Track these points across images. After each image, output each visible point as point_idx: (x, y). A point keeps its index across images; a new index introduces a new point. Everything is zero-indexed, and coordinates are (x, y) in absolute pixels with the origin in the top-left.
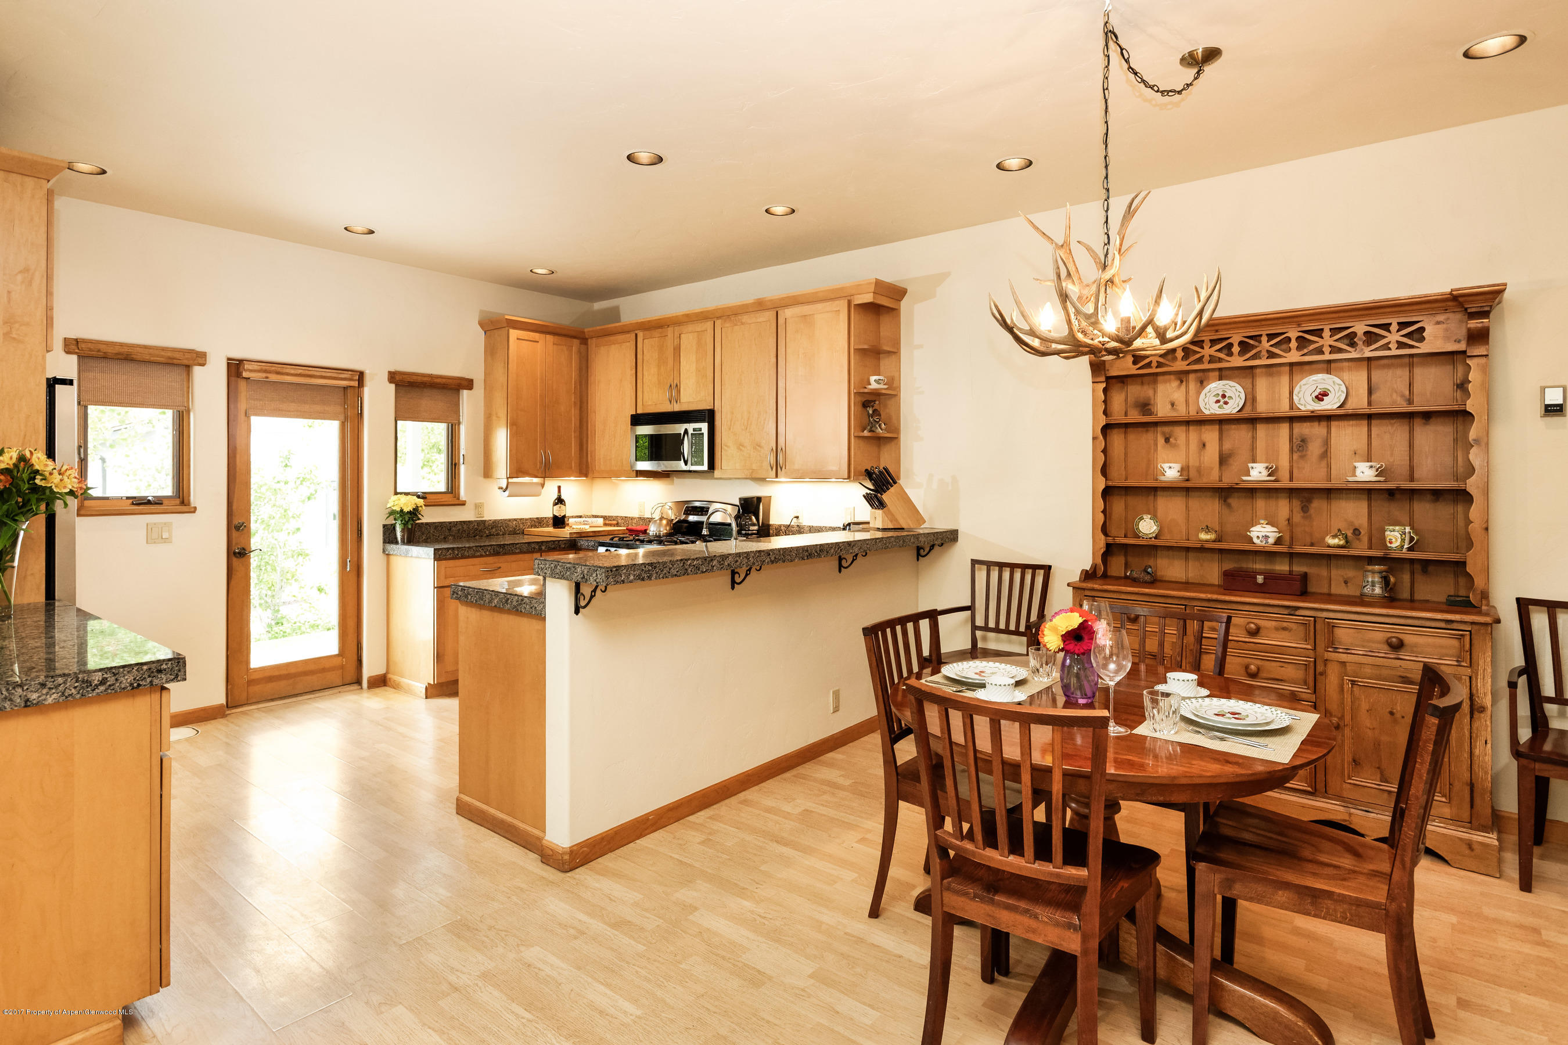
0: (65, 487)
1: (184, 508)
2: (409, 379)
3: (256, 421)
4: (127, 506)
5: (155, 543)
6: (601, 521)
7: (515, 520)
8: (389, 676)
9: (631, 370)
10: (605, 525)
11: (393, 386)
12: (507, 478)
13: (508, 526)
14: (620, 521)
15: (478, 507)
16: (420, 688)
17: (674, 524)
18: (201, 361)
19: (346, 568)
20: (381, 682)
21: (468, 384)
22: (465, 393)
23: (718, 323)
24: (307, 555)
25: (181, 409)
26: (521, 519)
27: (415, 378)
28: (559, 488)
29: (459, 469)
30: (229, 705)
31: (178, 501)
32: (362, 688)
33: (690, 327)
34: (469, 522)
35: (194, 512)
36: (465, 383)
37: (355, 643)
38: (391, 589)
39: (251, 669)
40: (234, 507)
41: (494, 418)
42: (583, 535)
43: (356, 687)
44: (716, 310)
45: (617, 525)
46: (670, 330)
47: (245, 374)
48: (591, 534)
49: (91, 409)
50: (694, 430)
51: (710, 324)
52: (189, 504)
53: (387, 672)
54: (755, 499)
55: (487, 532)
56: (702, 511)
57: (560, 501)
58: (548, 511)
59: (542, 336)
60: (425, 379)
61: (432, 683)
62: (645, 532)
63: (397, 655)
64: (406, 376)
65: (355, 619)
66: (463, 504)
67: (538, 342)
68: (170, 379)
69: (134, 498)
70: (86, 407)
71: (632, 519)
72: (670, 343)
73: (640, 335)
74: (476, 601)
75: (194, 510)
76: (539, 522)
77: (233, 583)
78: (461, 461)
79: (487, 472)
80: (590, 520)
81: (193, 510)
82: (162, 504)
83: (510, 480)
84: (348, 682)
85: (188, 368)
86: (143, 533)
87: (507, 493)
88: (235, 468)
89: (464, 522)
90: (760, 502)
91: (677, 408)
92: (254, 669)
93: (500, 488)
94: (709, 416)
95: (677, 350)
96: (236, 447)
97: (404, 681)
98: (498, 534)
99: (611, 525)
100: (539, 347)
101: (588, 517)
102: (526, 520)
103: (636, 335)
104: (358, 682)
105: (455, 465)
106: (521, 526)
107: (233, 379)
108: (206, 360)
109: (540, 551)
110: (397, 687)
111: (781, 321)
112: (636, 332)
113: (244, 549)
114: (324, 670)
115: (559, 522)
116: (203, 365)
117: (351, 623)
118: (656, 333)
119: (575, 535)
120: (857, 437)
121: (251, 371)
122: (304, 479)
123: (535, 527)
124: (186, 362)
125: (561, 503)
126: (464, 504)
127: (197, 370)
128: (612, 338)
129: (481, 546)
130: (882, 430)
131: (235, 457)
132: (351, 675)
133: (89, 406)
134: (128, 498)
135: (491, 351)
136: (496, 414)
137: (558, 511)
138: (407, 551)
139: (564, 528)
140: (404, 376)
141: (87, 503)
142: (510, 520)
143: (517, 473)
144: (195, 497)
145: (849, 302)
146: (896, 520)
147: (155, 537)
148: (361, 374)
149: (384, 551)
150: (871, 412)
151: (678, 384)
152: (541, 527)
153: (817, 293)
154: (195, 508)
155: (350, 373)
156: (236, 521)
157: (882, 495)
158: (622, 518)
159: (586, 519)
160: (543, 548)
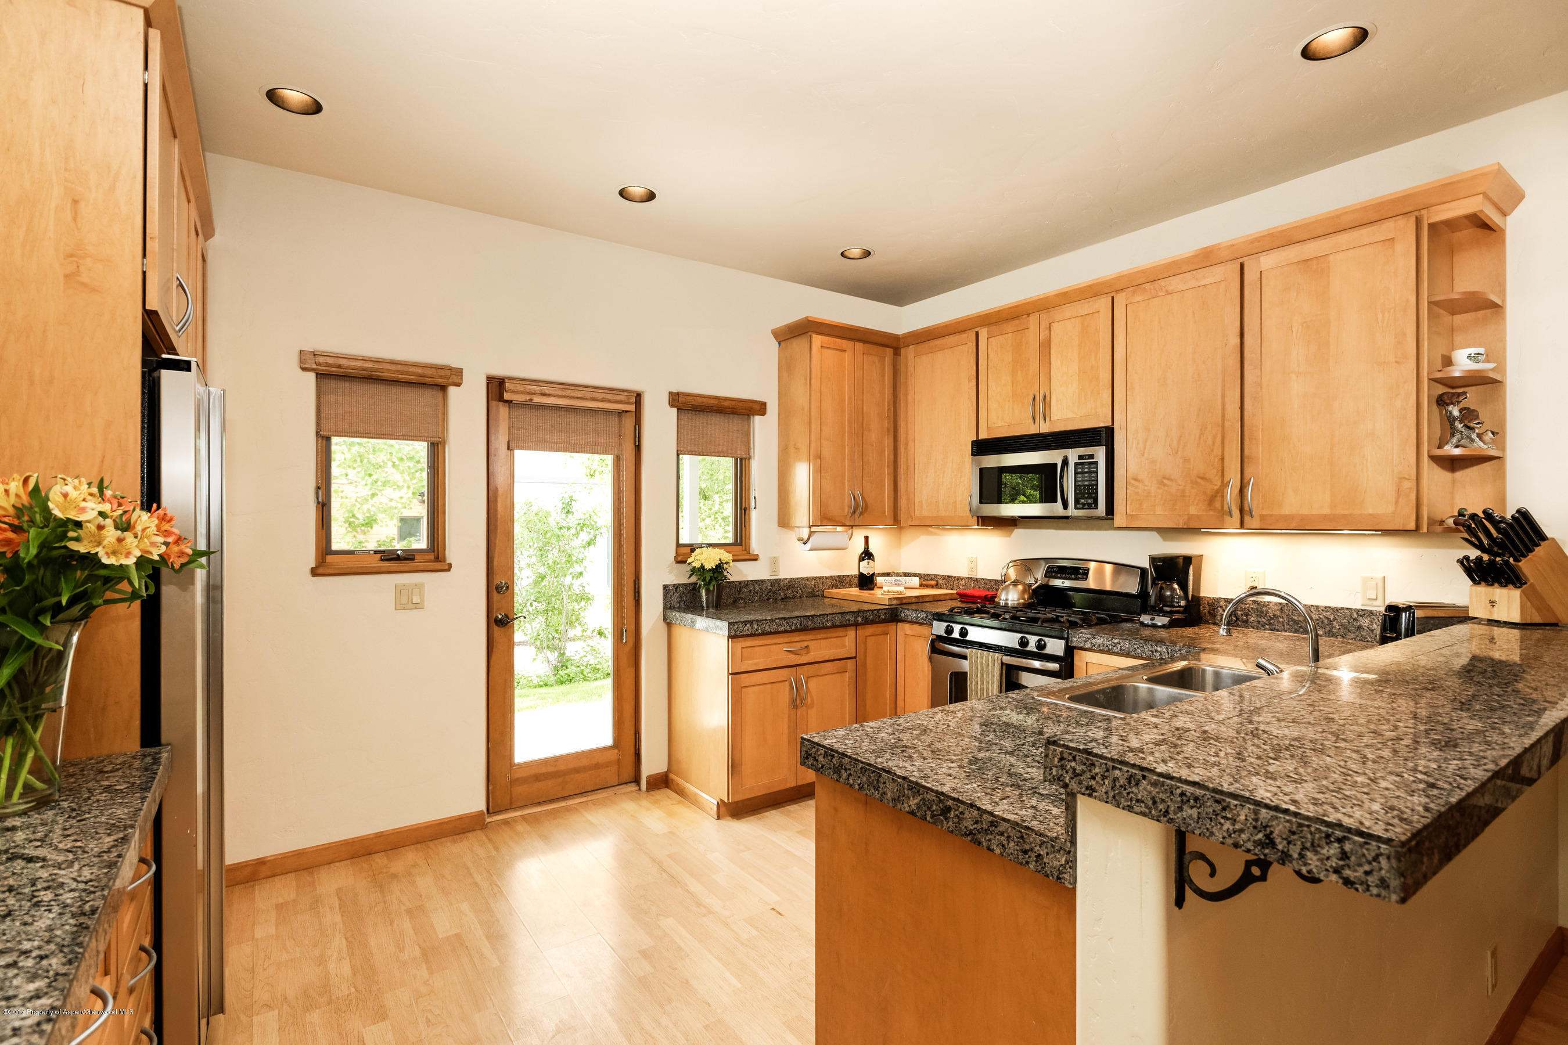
0: (128, 554)
1: (438, 565)
2: (693, 402)
3: (521, 456)
4: (375, 562)
5: (404, 609)
6: (916, 581)
7: (814, 578)
8: (672, 776)
9: (969, 381)
10: (921, 585)
11: (675, 410)
12: (810, 527)
13: (805, 586)
14: (940, 581)
15: (774, 561)
16: (711, 802)
17: (1034, 590)
18: (456, 380)
19: (622, 639)
20: (662, 782)
21: (760, 408)
22: (757, 419)
23: (1120, 300)
24: (589, 599)
25: (436, 440)
26: (820, 578)
27: (700, 400)
28: (867, 538)
29: (749, 515)
30: (491, 810)
31: (432, 557)
32: (640, 789)
33: (1069, 311)
34: (762, 581)
35: (449, 570)
36: (757, 407)
37: (633, 732)
38: (674, 666)
39: (515, 765)
40: (495, 563)
41: (792, 450)
42: (904, 601)
43: (633, 787)
44: (1117, 279)
45: (937, 586)
46: (1033, 320)
47: (507, 396)
48: (914, 600)
49: (338, 445)
50: (1080, 457)
51: (1104, 303)
52: (444, 560)
53: (669, 771)
54: (1181, 561)
55: (782, 594)
56: (1078, 572)
57: (867, 555)
58: (851, 568)
59: (850, 344)
60: (712, 402)
61: (726, 801)
62: (992, 599)
63: (682, 754)
64: (689, 398)
65: (633, 703)
66: (755, 558)
67: (845, 351)
68: (421, 400)
69: (383, 552)
70: (328, 439)
71: (959, 579)
72: (1032, 337)
73: (984, 333)
74: (861, 788)
75: (449, 568)
76: (841, 581)
77: (494, 658)
78: (752, 504)
79: (784, 521)
80: (903, 579)
81: (447, 567)
82: (413, 559)
83: (814, 529)
84: (624, 780)
85: (443, 388)
86: (391, 596)
87: (809, 546)
88: (496, 515)
89: (756, 581)
90: (1190, 563)
91: (1045, 428)
92: (519, 764)
93: (800, 540)
94: (1103, 436)
95: (1045, 348)
96: (497, 488)
97: (690, 788)
98: (794, 597)
99: (927, 586)
100: (847, 356)
101: (898, 575)
102: (827, 578)
103: (977, 334)
104: (637, 780)
105: (745, 510)
106: (821, 586)
107: (493, 403)
108: (462, 379)
109: (856, 625)
110: (681, 792)
111: (1250, 276)
112: (976, 330)
113: (506, 616)
114: (597, 766)
115: (866, 582)
116: (458, 385)
117: (629, 708)
118: (1010, 327)
119: (895, 602)
120: (1434, 459)
121: (513, 392)
122: (584, 525)
123: (837, 587)
124: (439, 381)
125: (869, 558)
126: (756, 560)
127: (452, 390)
128: (938, 342)
129: (785, 619)
130: (1484, 443)
131: (496, 501)
132: (628, 772)
133: (335, 440)
134: (376, 552)
135: (786, 368)
136: (795, 445)
137: (866, 568)
138: (694, 623)
139: (872, 589)
140: (687, 398)
141: (329, 559)
142: (808, 579)
143: (822, 521)
144: (453, 552)
145: (1418, 222)
146: (1549, 609)
147: (406, 602)
148: (639, 396)
149: (665, 619)
150: (1456, 413)
151: (1048, 395)
152: (844, 587)
153: (1338, 216)
154: (450, 565)
155: (626, 394)
156: (497, 581)
157: (1516, 560)
158: (944, 577)
159: (898, 578)
160: (860, 619)
